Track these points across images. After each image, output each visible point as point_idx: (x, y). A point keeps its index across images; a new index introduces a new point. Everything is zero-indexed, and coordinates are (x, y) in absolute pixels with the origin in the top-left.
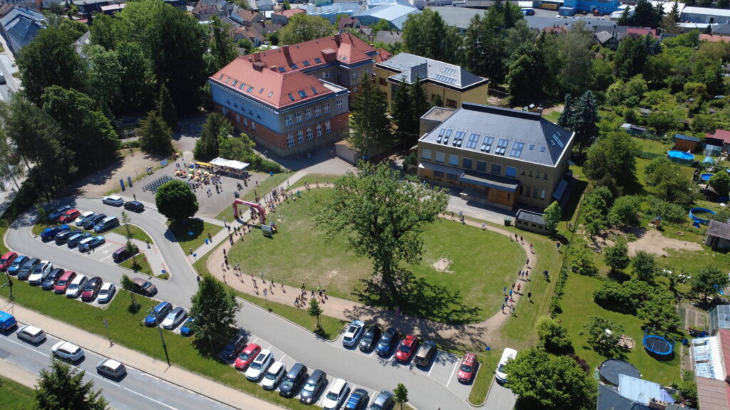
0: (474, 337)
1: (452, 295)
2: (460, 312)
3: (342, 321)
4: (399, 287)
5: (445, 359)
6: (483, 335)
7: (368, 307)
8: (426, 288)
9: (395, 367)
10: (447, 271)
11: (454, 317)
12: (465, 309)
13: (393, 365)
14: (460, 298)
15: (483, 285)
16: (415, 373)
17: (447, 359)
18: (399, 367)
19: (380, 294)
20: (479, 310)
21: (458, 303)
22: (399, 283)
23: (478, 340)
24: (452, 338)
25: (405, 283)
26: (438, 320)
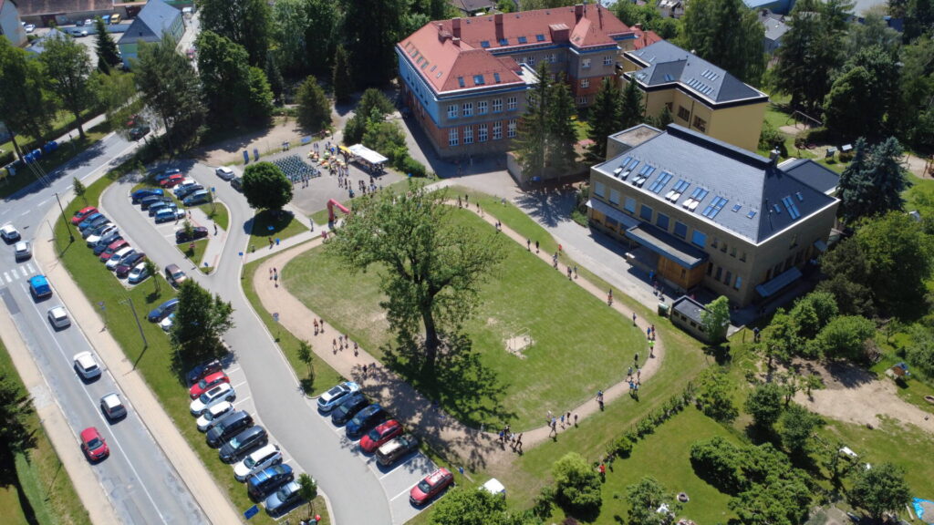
0: (480, 450)
1: (497, 387)
2: (489, 412)
3: (341, 377)
4: (441, 356)
5: (419, 465)
6: (492, 452)
7: (385, 370)
8: (473, 367)
9: (353, 454)
10: (518, 354)
11: (476, 416)
12: (499, 410)
13: (352, 451)
14: (505, 393)
15: (548, 386)
16: (368, 470)
17: (422, 466)
18: (358, 455)
19: (411, 359)
20: (517, 418)
21: (495, 400)
22: (445, 351)
23: (481, 457)
24: (452, 441)
25: (452, 353)
26: (453, 413)
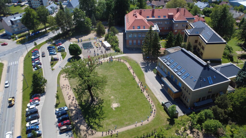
0: (87, 134)
1: (102, 117)
2: (96, 123)
3: (66, 105)
4: (93, 104)
5: (69, 134)
6: (90, 136)
7: (78, 105)
8: (100, 110)
9: (56, 127)
10: (113, 108)
11: (92, 124)
12: (99, 124)
13: (56, 126)
14: (103, 119)
15: (116, 120)
16: (57, 132)
17: (70, 135)
18: (57, 127)
19: (86, 103)
20: (102, 127)
21: (100, 121)
22: (95, 103)
23: (86, 136)
24: (82, 130)
25: (97, 104)
26: (87, 122)
